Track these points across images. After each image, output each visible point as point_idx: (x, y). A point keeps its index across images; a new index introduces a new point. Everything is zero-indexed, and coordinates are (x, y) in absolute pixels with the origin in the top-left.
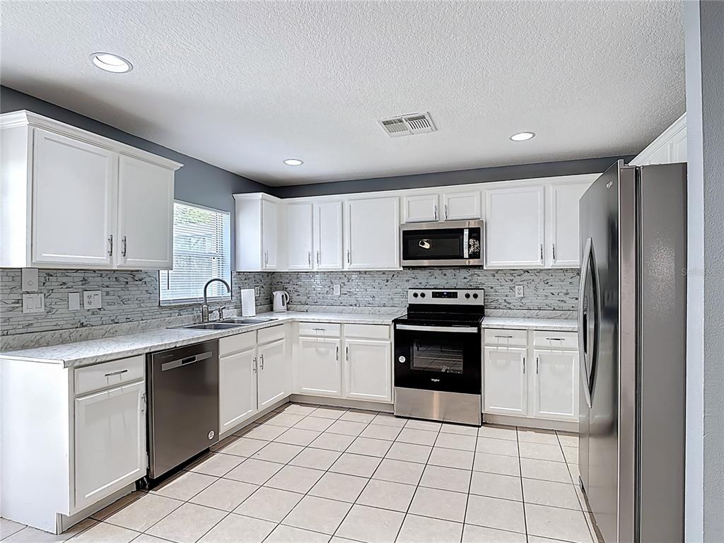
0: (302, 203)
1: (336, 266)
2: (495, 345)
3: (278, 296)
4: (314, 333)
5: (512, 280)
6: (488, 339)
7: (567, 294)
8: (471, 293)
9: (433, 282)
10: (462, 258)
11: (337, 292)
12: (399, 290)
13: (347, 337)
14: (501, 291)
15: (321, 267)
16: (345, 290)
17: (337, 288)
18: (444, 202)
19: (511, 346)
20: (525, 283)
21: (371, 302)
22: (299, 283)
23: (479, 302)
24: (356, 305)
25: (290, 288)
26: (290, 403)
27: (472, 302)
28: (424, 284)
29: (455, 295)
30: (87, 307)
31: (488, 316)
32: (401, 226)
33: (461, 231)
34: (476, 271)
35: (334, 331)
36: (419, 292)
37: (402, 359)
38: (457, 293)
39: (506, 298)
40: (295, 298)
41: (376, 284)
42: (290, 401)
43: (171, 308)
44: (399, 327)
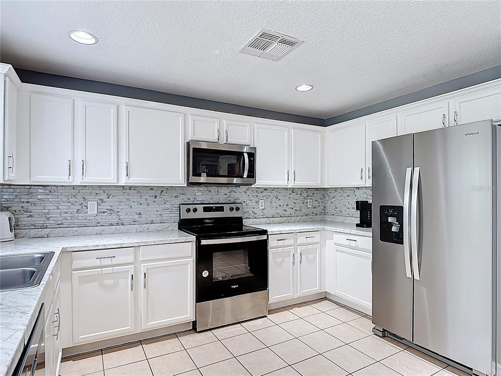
2: (276, 247)
4: (98, 263)
7: (287, 205)
8: (235, 206)
10: (242, 177)
11: (92, 210)
12: (168, 206)
14: (250, 204)
20: (265, 198)
21: (137, 220)
22: (30, 200)
24: (118, 224)
36: (191, 207)
38: (223, 207)
39: (253, 210)
41: (143, 201)
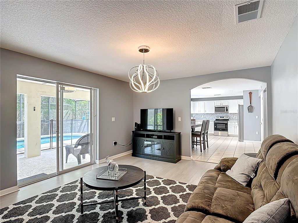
5: (233, 115)
6: (229, 123)
8: (227, 117)
9: (220, 115)
11: (202, 117)
12: (214, 117)
15: (200, 113)
16: (204, 117)
17: (202, 116)
18: (222, 103)
19: (232, 124)
25: (194, 116)
27: (227, 118)
28: (218, 115)
29: (224, 117)
31: (230, 121)
32: (214, 106)
33: (225, 107)
34: (228, 113)
37: (215, 127)
41: (209, 115)
44: (215, 122)
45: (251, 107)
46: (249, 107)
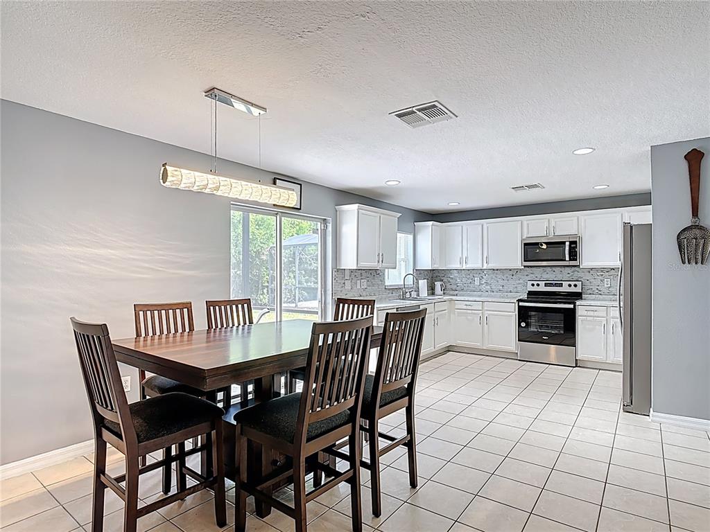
0: (455, 226)
1: (479, 266)
2: (585, 316)
3: (438, 284)
4: (465, 307)
5: (602, 275)
6: (580, 312)
9: (545, 276)
10: (565, 260)
12: (521, 281)
13: (487, 310)
14: (594, 282)
15: (467, 266)
16: (483, 281)
17: (477, 280)
18: (553, 224)
19: (596, 317)
20: (612, 277)
21: (501, 289)
22: (451, 277)
23: (578, 290)
24: (490, 291)
25: (445, 280)
26: (449, 351)
27: (573, 289)
28: (539, 277)
30: (362, 287)
31: (585, 299)
32: (523, 240)
33: (564, 243)
34: (577, 269)
35: (478, 306)
36: (535, 283)
37: (523, 324)
38: (562, 284)
39: (598, 287)
40: (449, 286)
41: (504, 277)
42: (449, 349)
43: (389, 289)
44: (521, 304)
45: (697, 232)
46: (687, 234)
